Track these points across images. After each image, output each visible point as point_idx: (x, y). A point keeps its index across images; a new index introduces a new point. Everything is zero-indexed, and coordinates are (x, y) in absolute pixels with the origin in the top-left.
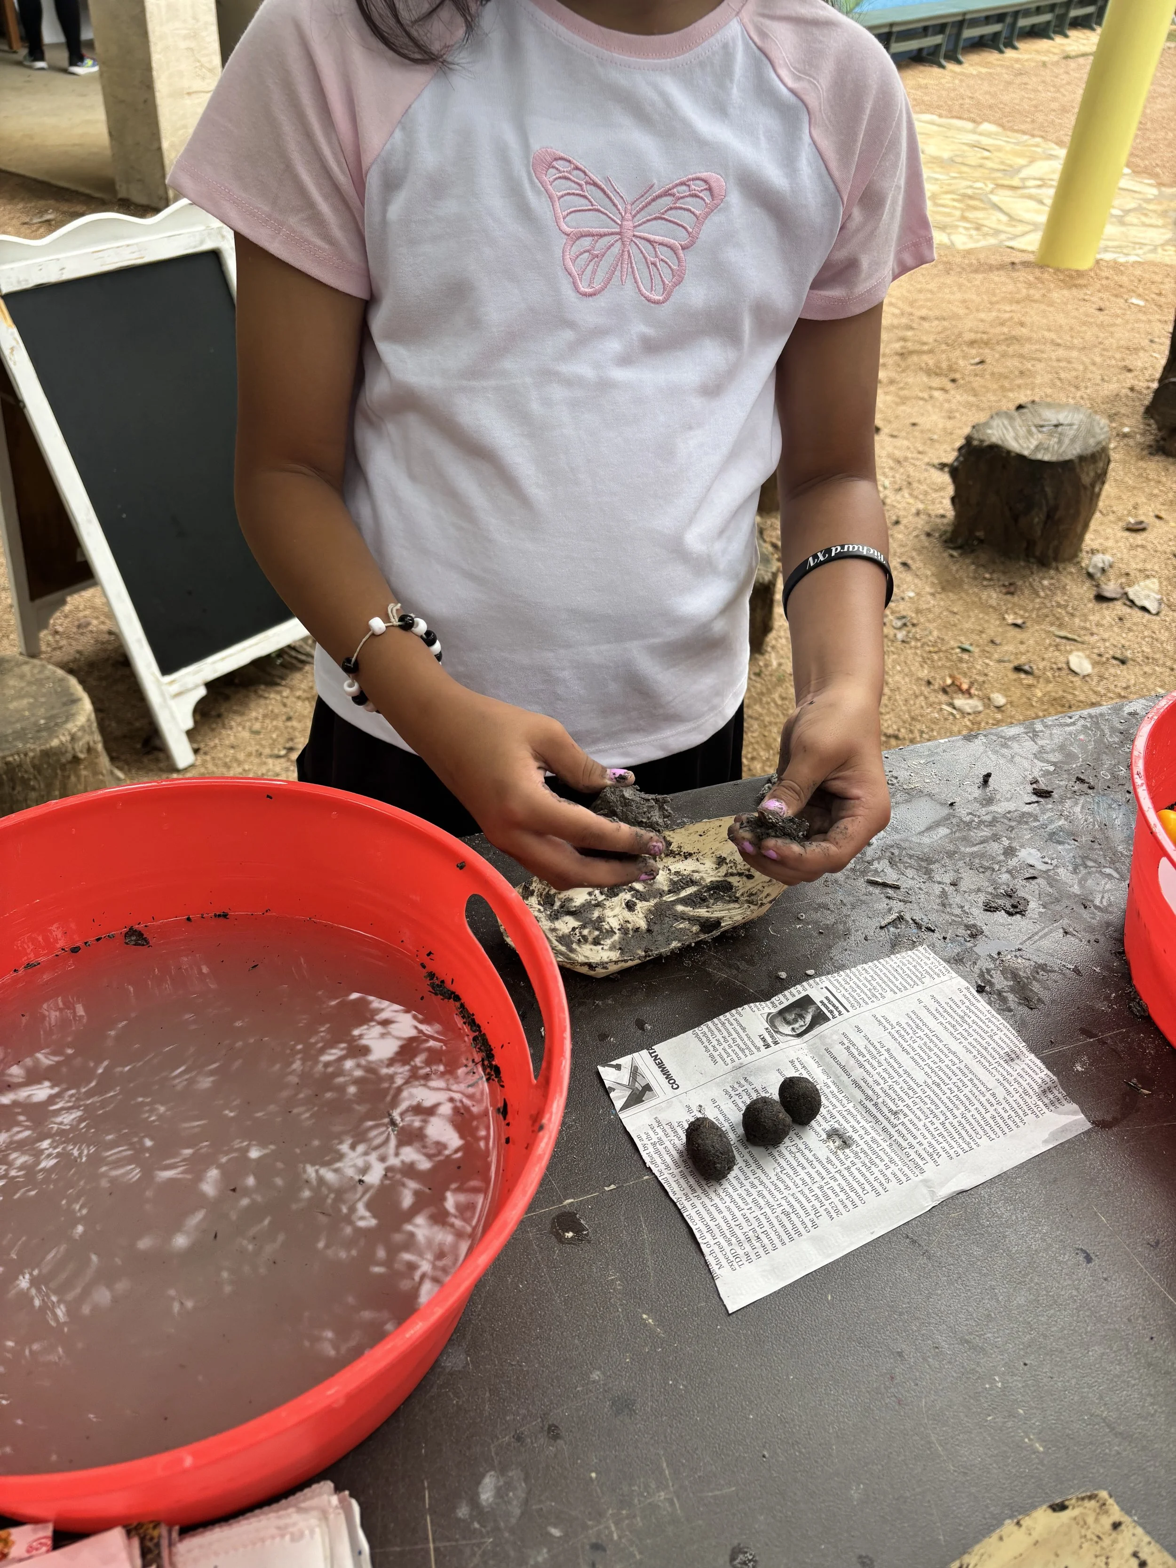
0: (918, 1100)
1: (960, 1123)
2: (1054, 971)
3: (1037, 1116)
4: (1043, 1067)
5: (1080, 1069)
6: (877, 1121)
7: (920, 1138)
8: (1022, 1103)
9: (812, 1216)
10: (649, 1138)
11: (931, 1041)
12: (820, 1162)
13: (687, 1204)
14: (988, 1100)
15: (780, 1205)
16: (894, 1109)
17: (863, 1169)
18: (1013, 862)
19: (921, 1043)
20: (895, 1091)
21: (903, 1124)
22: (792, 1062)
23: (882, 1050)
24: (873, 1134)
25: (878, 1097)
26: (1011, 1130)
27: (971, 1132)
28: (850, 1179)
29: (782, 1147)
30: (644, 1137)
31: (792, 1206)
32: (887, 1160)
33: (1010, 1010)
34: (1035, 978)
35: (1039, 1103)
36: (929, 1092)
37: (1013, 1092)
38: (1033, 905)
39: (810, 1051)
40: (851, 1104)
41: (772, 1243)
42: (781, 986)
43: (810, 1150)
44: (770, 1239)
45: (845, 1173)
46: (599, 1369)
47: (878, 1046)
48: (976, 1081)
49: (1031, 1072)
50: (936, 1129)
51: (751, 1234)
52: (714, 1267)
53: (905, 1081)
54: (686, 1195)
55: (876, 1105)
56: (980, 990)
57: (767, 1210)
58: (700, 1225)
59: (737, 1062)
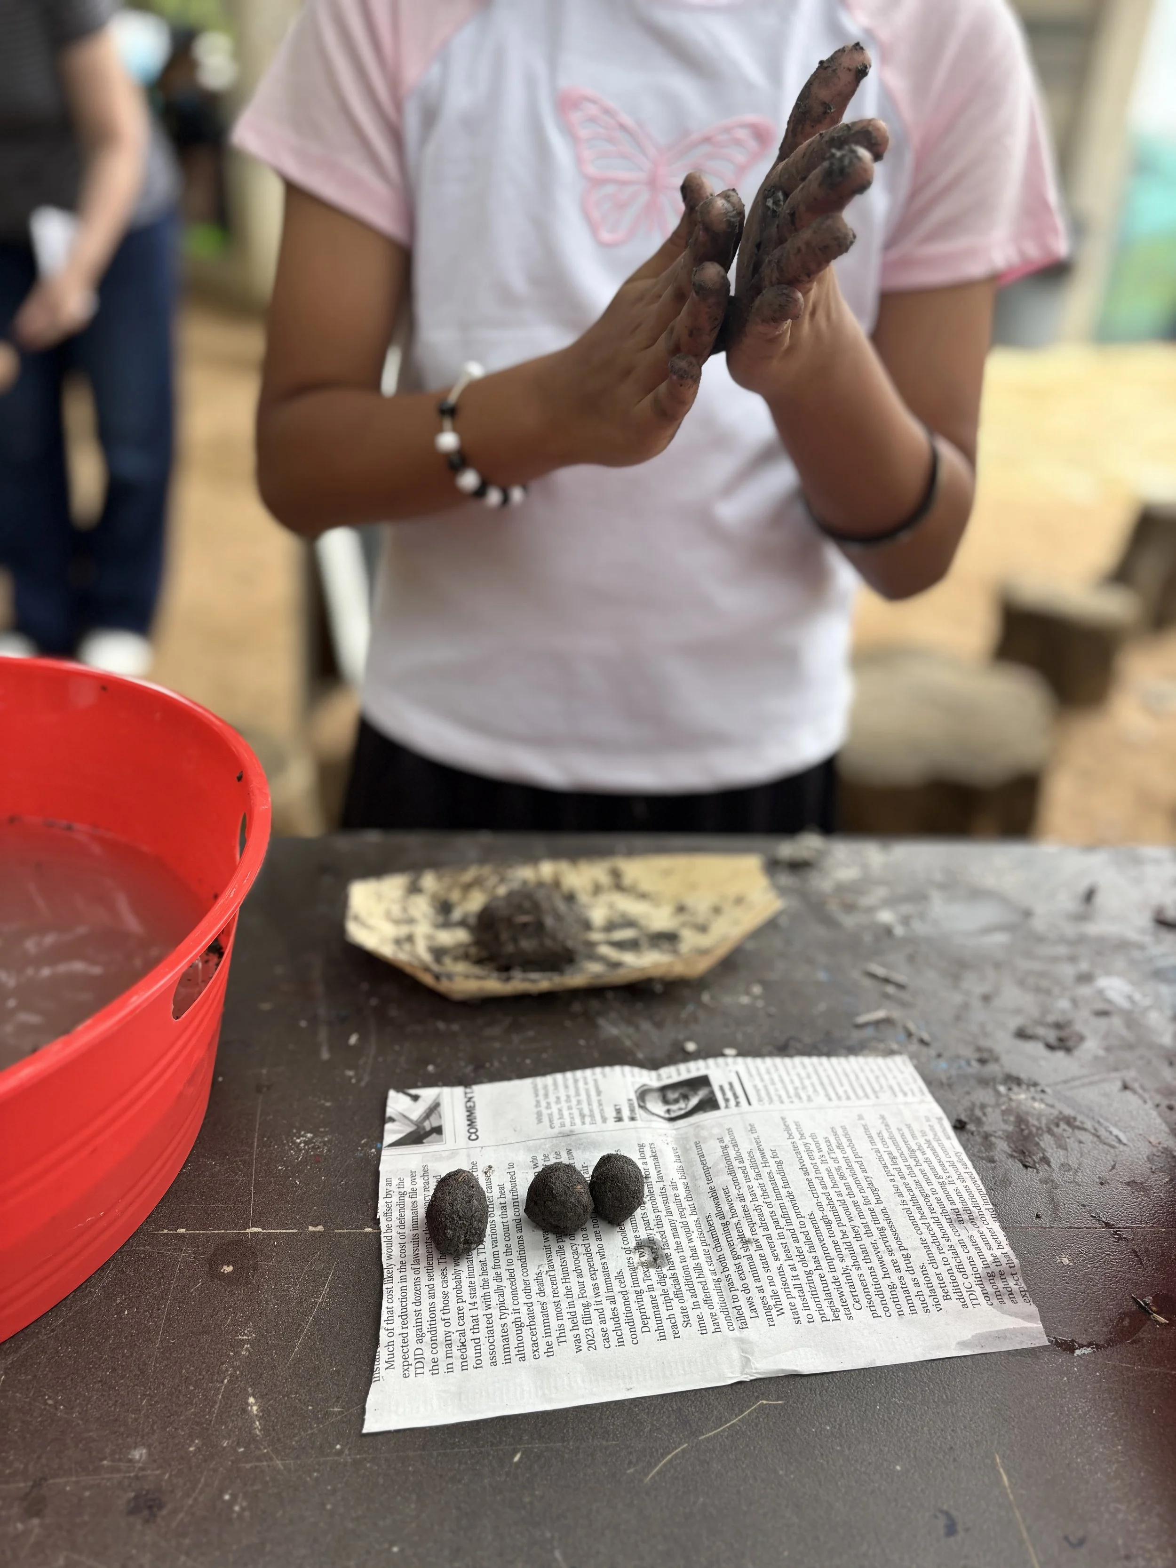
0: (788, 1234)
1: (836, 1280)
2: (1085, 1130)
3: (965, 1305)
4: (1004, 1241)
5: (1066, 1261)
6: (717, 1246)
7: (764, 1283)
8: (947, 1279)
9: (553, 1339)
10: (401, 1184)
11: (850, 1167)
12: (607, 1274)
13: (397, 1275)
14: (894, 1262)
15: (516, 1311)
16: (748, 1235)
17: (660, 1300)
18: (1085, 991)
19: (832, 1165)
20: (761, 1215)
21: (750, 1258)
22: (641, 1146)
23: (772, 1162)
24: (702, 1260)
25: (734, 1214)
26: (913, 1311)
27: (848, 1297)
28: (634, 1306)
29: (567, 1245)
30: (395, 1182)
31: (532, 1317)
32: (701, 1296)
33: (992, 1160)
34: (1050, 1131)
35: (978, 1290)
36: (810, 1228)
37: (940, 1263)
38: (1091, 1046)
39: (677, 1140)
40: (695, 1218)
41: (478, 1358)
42: (680, 1056)
43: (603, 1257)
44: (478, 1352)
45: (632, 1297)
46: (149, 1447)
47: (768, 1154)
48: (888, 1233)
49: (982, 1245)
50: (796, 1278)
51: (455, 1337)
52: (381, 1364)
53: (782, 1206)
54: (403, 1264)
55: (726, 1225)
56: (959, 1126)
57: (495, 1312)
58: (397, 1306)
59: (568, 1128)
